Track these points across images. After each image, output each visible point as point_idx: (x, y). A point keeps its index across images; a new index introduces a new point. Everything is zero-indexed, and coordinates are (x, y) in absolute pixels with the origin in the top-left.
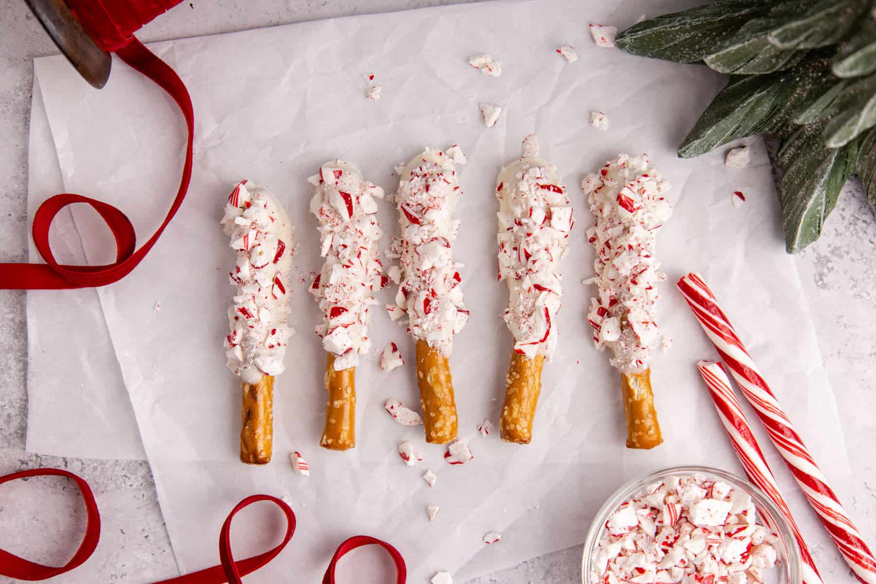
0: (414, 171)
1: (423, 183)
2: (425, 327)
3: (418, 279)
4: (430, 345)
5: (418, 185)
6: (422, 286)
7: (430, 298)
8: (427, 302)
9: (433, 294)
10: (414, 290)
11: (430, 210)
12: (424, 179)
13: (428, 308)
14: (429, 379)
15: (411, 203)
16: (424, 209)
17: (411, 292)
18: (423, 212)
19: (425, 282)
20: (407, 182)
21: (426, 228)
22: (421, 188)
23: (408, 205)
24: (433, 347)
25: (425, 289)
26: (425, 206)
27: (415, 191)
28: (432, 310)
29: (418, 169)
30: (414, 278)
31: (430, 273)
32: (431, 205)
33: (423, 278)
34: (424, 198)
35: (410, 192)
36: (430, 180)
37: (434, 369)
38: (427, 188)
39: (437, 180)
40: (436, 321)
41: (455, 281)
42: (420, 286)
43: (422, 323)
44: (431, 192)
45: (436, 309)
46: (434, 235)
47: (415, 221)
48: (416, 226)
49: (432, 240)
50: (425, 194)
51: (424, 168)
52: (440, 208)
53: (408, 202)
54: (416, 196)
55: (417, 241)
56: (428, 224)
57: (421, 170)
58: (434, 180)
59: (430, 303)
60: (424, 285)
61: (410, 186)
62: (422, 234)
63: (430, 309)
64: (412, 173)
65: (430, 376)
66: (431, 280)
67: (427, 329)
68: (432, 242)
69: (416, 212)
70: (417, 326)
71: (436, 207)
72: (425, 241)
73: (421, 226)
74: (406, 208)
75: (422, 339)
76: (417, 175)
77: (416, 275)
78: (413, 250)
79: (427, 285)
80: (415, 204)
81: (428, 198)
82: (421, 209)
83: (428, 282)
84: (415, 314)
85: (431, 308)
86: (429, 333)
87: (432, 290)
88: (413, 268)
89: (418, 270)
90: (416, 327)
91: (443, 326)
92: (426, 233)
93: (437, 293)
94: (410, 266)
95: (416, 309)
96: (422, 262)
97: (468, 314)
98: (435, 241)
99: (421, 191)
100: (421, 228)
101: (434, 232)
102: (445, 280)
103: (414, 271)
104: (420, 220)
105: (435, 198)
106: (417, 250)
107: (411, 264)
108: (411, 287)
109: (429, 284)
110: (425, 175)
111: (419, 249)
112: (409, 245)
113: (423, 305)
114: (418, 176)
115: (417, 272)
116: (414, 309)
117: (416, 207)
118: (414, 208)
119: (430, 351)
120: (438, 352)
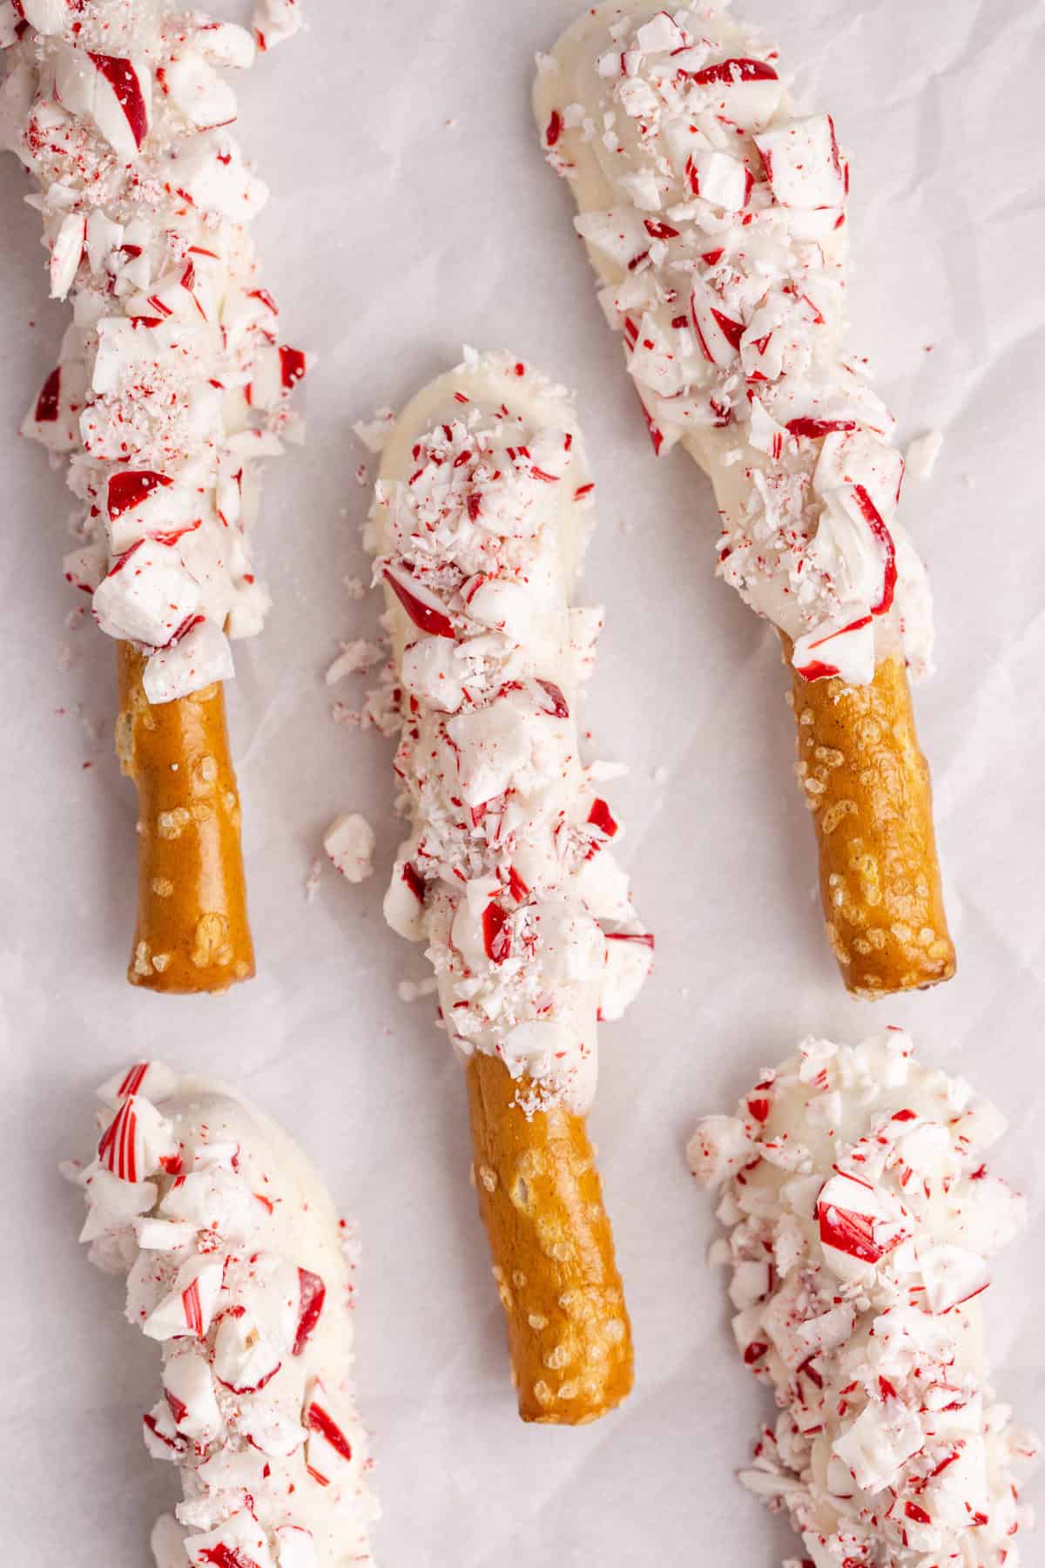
0: (422, 440)
1: (458, 485)
2: (491, 1007)
3: (460, 834)
4: (516, 1073)
5: (438, 495)
6: (477, 862)
7: (507, 902)
8: (495, 919)
9: (517, 886)
10: (446, 874)
11: (488, 585)
12: (462, 471)
13: (500, 938)
14: (516, 1193)
15: (419, 562)
16: (466, 579)
17: (437, 881)
18: (465, 592)
19: (484, 843)
20: (401, 485)
21: (476, 649)
22: (452, 504)
23: (409, 567)
24: (528, 1080)
25: (485, 870)
26: (470, 569)
27: (428, 516)
28: (516, 945)
29: (439, 433)
30: (445, 831)
31: (502, 810)
32: (491, 568)
33: (477, 833)
34: (463, 540)
35: (413, 521)
36: (482, 475)
37: (536, 1156)
38: (473, 506)
39: (508, 472)
40: (532, 984)
42: (467, 861)
43: (480, 995)
44: (487, 520)
45: (529, 942)
46: (510, 674)
47: (434, 624)
48: (442, 642)
49: (502, 693)
50: (466, 527)
51: (459, 431)
52: (522, 574)
53: (408, 556)
54: (434, 536)
55: (449, 697)
56: (482, 635)
57: (450, 438)
58: (497, 475)
59: (508, 923)
60: (483, 854)
61: (411, 500)
62: (464, 674)
63: (507, 944)
64: (416, 451)
65: (522, 1181)
66: (504, 837)
67: (503, 1012)
68: (503, 701)
69: (440, 592)
70: (465, 1004)
71: (510, 573)
72: (475, 694)
73: (461, 642)
74: (404, 578)
75: (486, 1051)
76: (433, 457)
77: (450, 820)
78: (436, 729)
79: (492, 856)
80: (431, 565)
81: (478, 540)
82: (454, 581)
83: (494, 845)
84: (457, 965)
85: (511, 938)
86: (509, 1029)
87: (512, 872)
88: (438, 796)
89: (457, 802)
90: (461, 1010)
91: (557, 1001)
92: (480, 666)
93: (529, 886)
94: (427, 788)
95: (456, 945)
96: (468, 774)
97: (652, 945)
98: (512, 694)
99: (451, 517)
100: (461, 651)
101: (506, 661)
102: (557, 832)
103: (442, 807)
104: (455, 623)
105: (502, 539)
106: (450, 729)
107: (433, 780)
108: (433, 863)
109: (498, 851)
110: (465, 456)
111: (456, 728)
112: (422, 711)
113: (480, 929)
114: (439, 462)
115: (454, 809)
116: (450, 944)
117: (438, 573)
118: (432, 578)
119: (517, 1093)
120: (544, 1094)
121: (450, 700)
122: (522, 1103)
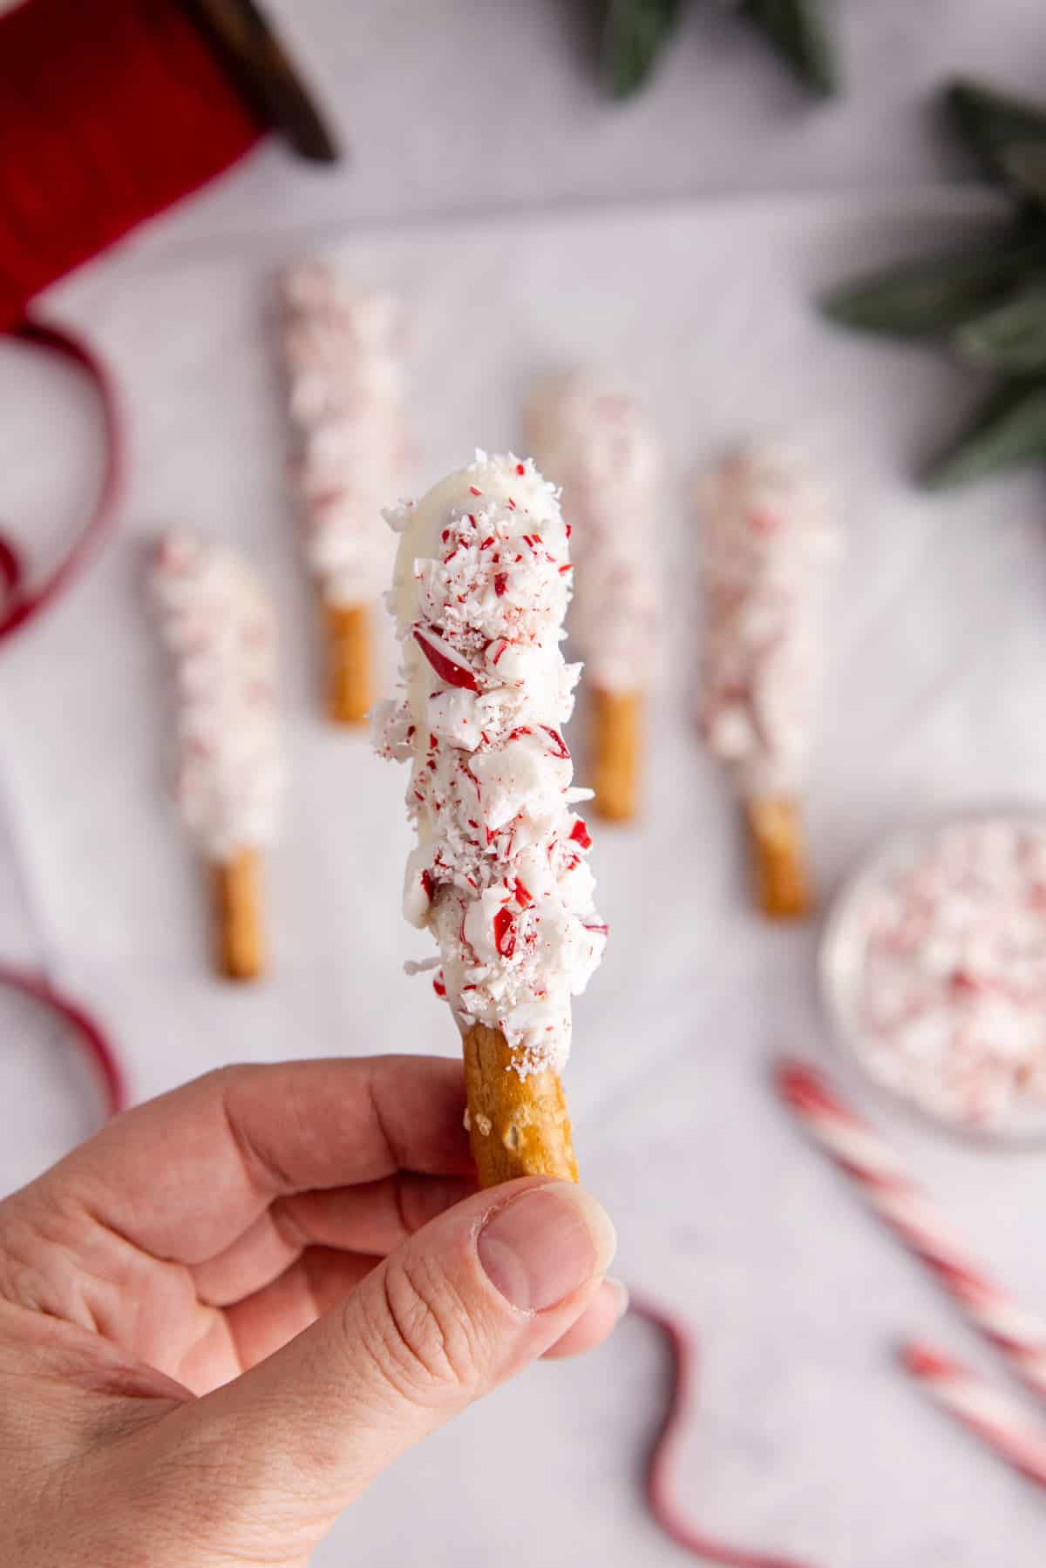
0: (451, 527)
1: (486, 565)
2: (497, 991)
3: (473, 849)
4: (513, 1042)
5: (470, 572)
6: (486, 872)
7: (513, 906)
8: (504, 921)
9: (521, 894)
10: (460, 880)
11: (512, 650)
12: (488, 554)
13: (508, 936)
14: (508, 1138)
15: (449, 627)
16: (488, 643)
17: (450, 886)
18: (490, 652)
19: (494, 857)
20: (436, 564)
21: (493, 699)
22: (481, 581)
23: (438, 630)
24: (522, 1048)
25: (493, 880)
26: (493, 635)
27: (458, 590)
28: (520, 941)
29: (465, 521)
30: (460, 847)
32: (513, 635)
33: (491, 849)
34: (486, 612)
35: (444, 592)
36: (508, 558)
37: (526, 1108)
38: (500, 585)
39: (529, 556)
40: (530, 973)
41: (575, 846)
42: (477, 871)
43: (488, 980)
44: (511, 596)
45: (530, 939)
46: (519, 722)
47: (461, 679)
48: (465, 694)
49: (513, 736)
50: (492, 599)
51: (484, 520)
52: (536, 640)
53: (440, 622)
54: (465, 607)
55: (471, 740)
56: (498, 688)
57: (474, 525)
58: (519, 558)
59: (515, 924)
60: (491, 866)
61: (445, 576)
62: (484, 721)
63: (513, 941)
64: (446, 535)
65: (514, 1130)
66: (513, 855)
67: (506, 995)
68: (515, 744)
69: (464, 652)
70: (473, 987)
71: (527, 639)
72: (492, 737)
73: (480, 694)
74: (433, 639)
75: (488, 1024)
76: (462, 541)
77: (466, 839)
78: (456, 763)
79: (499, 868)
80: (460, 630)
81: (500, 612)
82: (479, 645)
83: (503, 859)
84: (467, 955)
85: (516, 936)
86: (510, 1007)
87: (517, 881)
88: (454, 818)
89: (474, 824)
90: (471, 993)
91: (549, 987)
92: (497, 715)
93: (530, 891)
94: (445, 811)
95: (468, 939)
96: (488, 803)
98: (523, 737)
99: (478, 591)
100: (481, 702)
101: (517, 710)
102: (551, 848)
103: (458, 826)
104: (478, 678)
105: (520, 610)
106: (471, 764)
107: (450, 806)
108: (448, 872)
109: (506, 865)
110: (490, 541)
111: (476, 764)
112: (441, 746)
113: (492, 928)
114: (466, 545)
115: (470, 830)
116: (462, 938)
117: (464, 637)
118: (459, 641)
119: (513, 1059)
120: (536, 1060)
121: (472, 742)
122: (517, 1067)
